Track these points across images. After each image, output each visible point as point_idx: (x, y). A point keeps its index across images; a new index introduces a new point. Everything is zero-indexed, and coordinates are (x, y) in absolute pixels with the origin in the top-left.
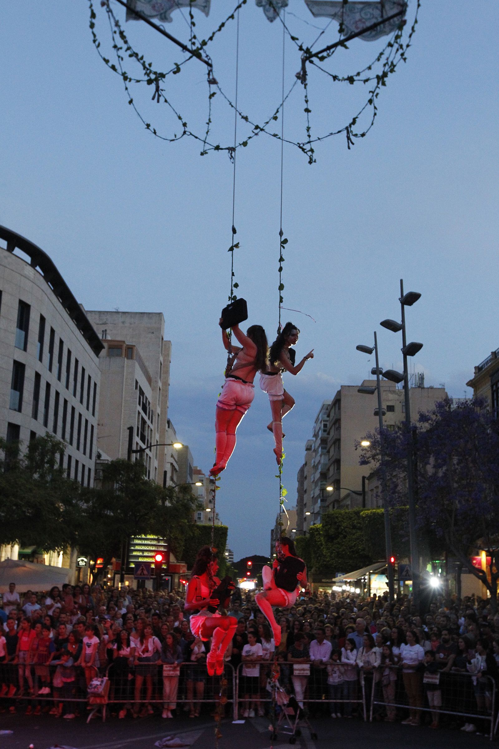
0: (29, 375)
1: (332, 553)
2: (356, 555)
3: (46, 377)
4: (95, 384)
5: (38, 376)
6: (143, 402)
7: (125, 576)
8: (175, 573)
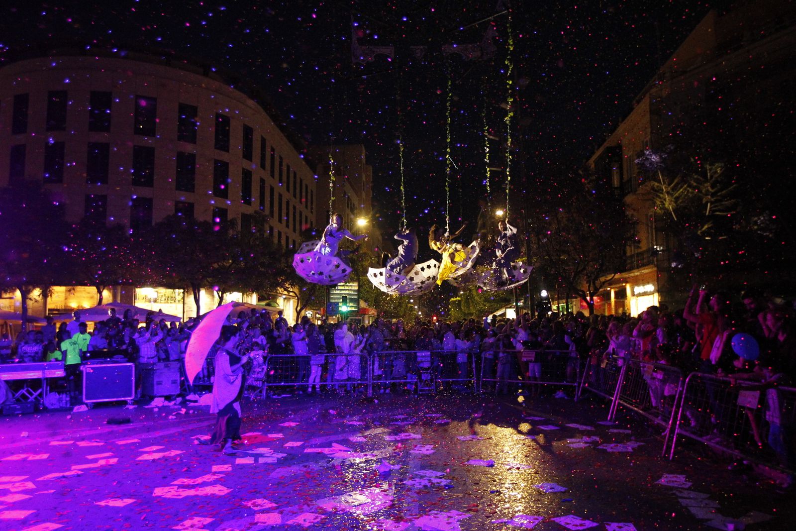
0: (255, 179)
1: (481, 298)
2: (498, 298)
3: (269, 181)
4: (312, 191)
5: (262, 181)
6: (351, 207)
7: (329, 317)
8: (365, 314)
